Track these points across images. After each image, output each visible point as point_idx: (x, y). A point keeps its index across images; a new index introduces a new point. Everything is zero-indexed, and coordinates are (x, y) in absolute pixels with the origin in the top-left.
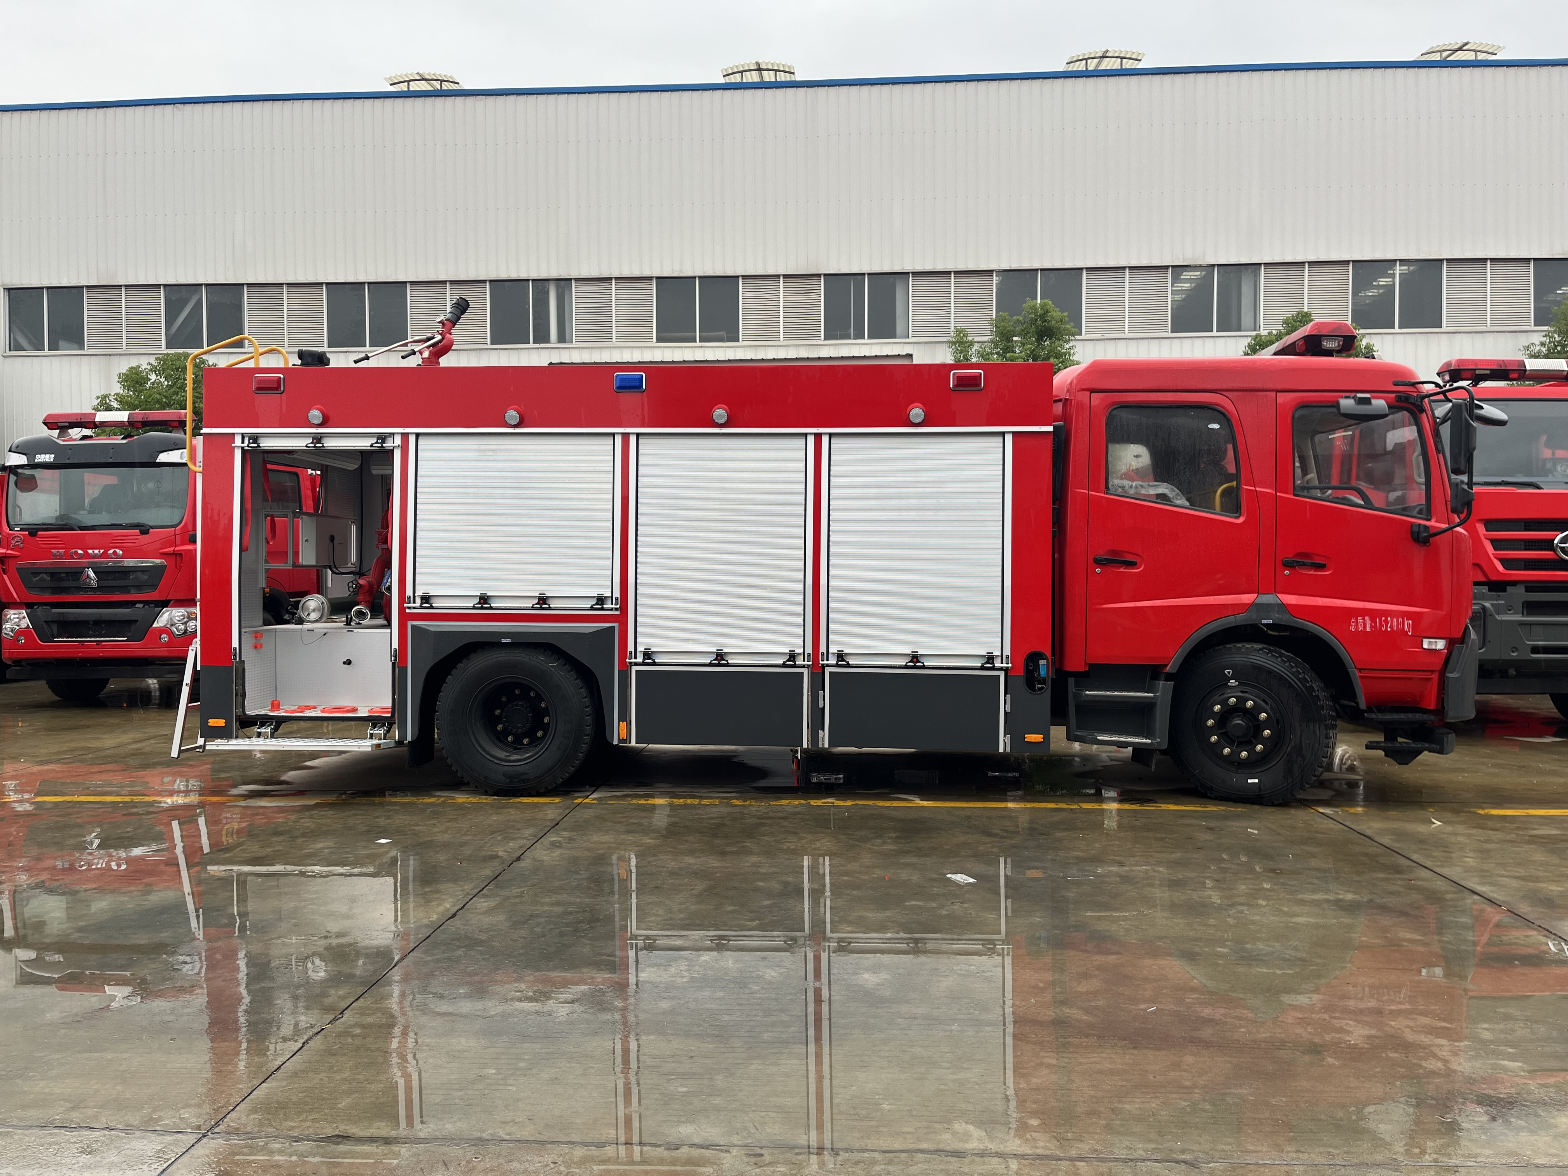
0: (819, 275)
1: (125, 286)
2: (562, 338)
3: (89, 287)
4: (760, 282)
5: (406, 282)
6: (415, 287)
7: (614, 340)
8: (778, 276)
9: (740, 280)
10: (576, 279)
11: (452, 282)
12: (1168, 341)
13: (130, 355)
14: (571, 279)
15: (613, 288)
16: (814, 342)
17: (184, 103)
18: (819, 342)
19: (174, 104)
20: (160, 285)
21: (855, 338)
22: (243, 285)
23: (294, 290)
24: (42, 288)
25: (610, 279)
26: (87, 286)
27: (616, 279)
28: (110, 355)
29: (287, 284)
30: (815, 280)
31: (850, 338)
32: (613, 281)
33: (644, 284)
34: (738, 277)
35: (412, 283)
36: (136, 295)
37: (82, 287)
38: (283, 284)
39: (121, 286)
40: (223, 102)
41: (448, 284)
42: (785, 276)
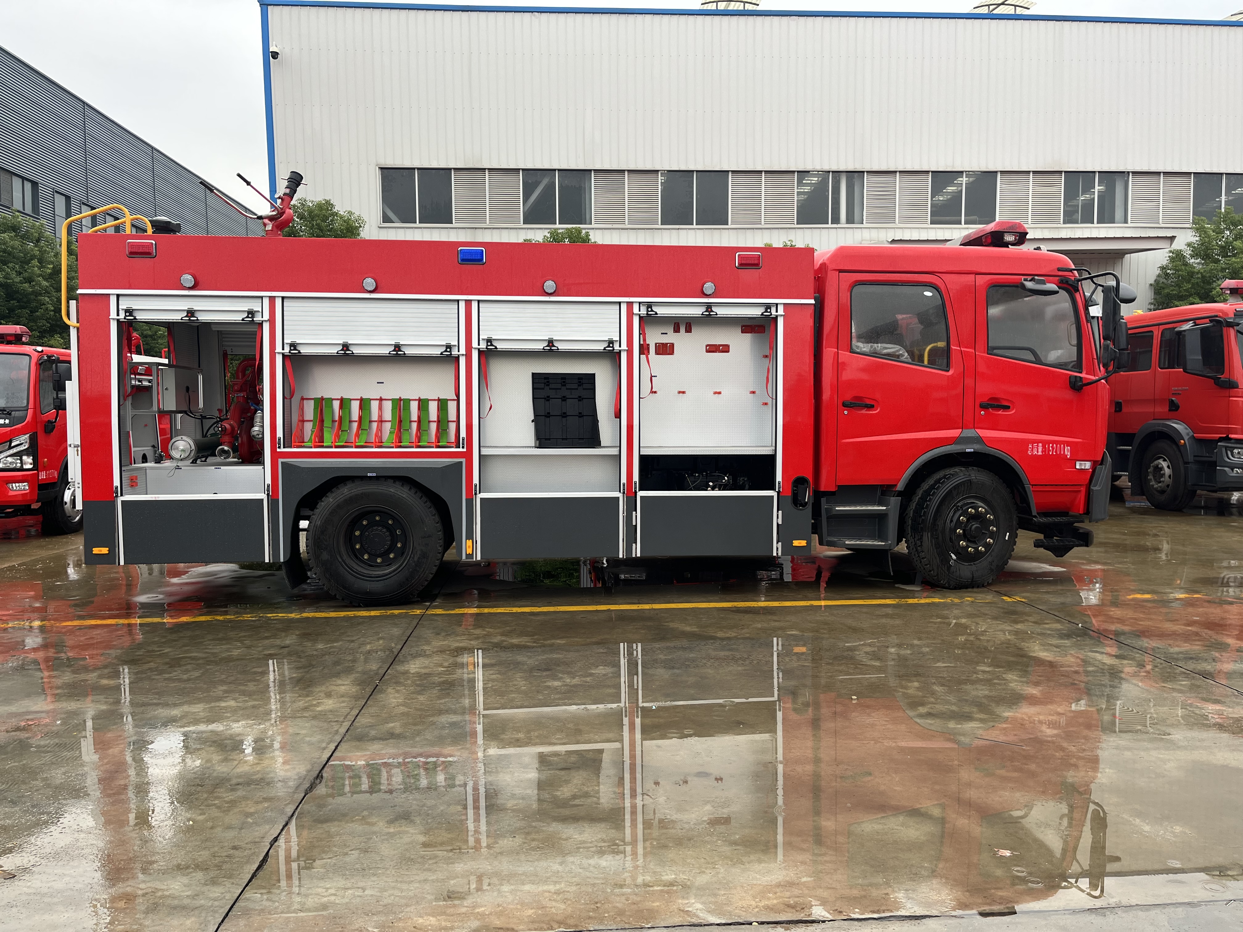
0: (1061, 172)
1: (489, 169)
2: (850, 219)
3: (456, 169)
4: (1014, 176)
5: (728, 171)
6: (736, 175)
7: (897, 222)
8: (1028, 172)
9: (999, 174)
10: (868, 172)
11: (766, 172)
13: (494, 228)
14: (863, 172)
15: (898, 180)
16: (1055, 225)
17: (541, 12)
18: (1059, 225)
19: (532, 12)
20: (519, 169)
21: (1082, 223)
22: (590, 170)
23: (633, 175)
24: (414, 169)
25: (895, 172)
26: (455, 169)
27: (900, 172)
28: (476, 228)
29: (628, 171)
30: (1057, 176)
31: (1078, 223)
32: (898, 174)
33: (922, 177)
34: (996, 172)
35: (733, 172)
36: (498, 177)
37: (450, 169)
38: (624, 170)
39: (485, 169)
40: (576, 13)
41: (763, 173)
42: (1034, 172)
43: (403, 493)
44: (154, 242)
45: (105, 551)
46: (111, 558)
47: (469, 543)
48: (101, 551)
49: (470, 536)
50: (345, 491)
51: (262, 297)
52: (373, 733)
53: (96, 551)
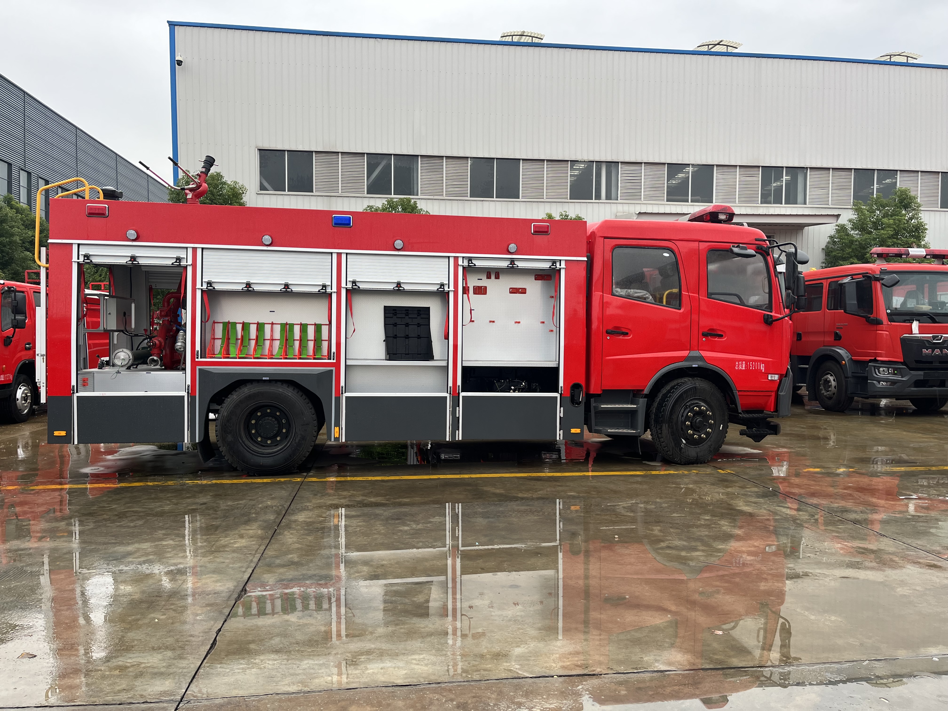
0: (759, 167)
1: (341, 152)
2: (608, 197)
4: (725, 169)
5: (520, 159)
6: (525, 162)
7: (642, 199)
8: (736, 166)
9: (715, 167)
10: (621, 162)
11: (548, 160)
12: (939, 212)
13: (344, 197)
14: (618, 162)
15: (643, 169)
16: (755, 205)
17: (382, 38)
18: (758, 205)
19: (376, 38)
20: (364, 153)
21: (774, 203)
22: (418, 156)
23: (450, 161)
24: (285, 151)
25: (641, 163)
26: (316, 152)
27: (645, 163)
28: (331, 196)
29: (446, 157)
30: (756, 169)
31: (771, 204)
32: (643, 164)
33: (660, 167)
34: (713, 165)
35: (523, 160)
36: (347, 158)
37: (312, 152)
38: (443, 157)
39: (339, 152)
40: (408, 40)
41: (545, 161)
42: (740, 166)
43: (289, 392)
44: (107, 206)
45: (63, 433)
46: (68, 439)
47: (337, 429)
48: (60, 433)
49: (338, 424)
50: (246, 390)
51: (187, 248)
52: (278, 561)
53: (56, 433)
